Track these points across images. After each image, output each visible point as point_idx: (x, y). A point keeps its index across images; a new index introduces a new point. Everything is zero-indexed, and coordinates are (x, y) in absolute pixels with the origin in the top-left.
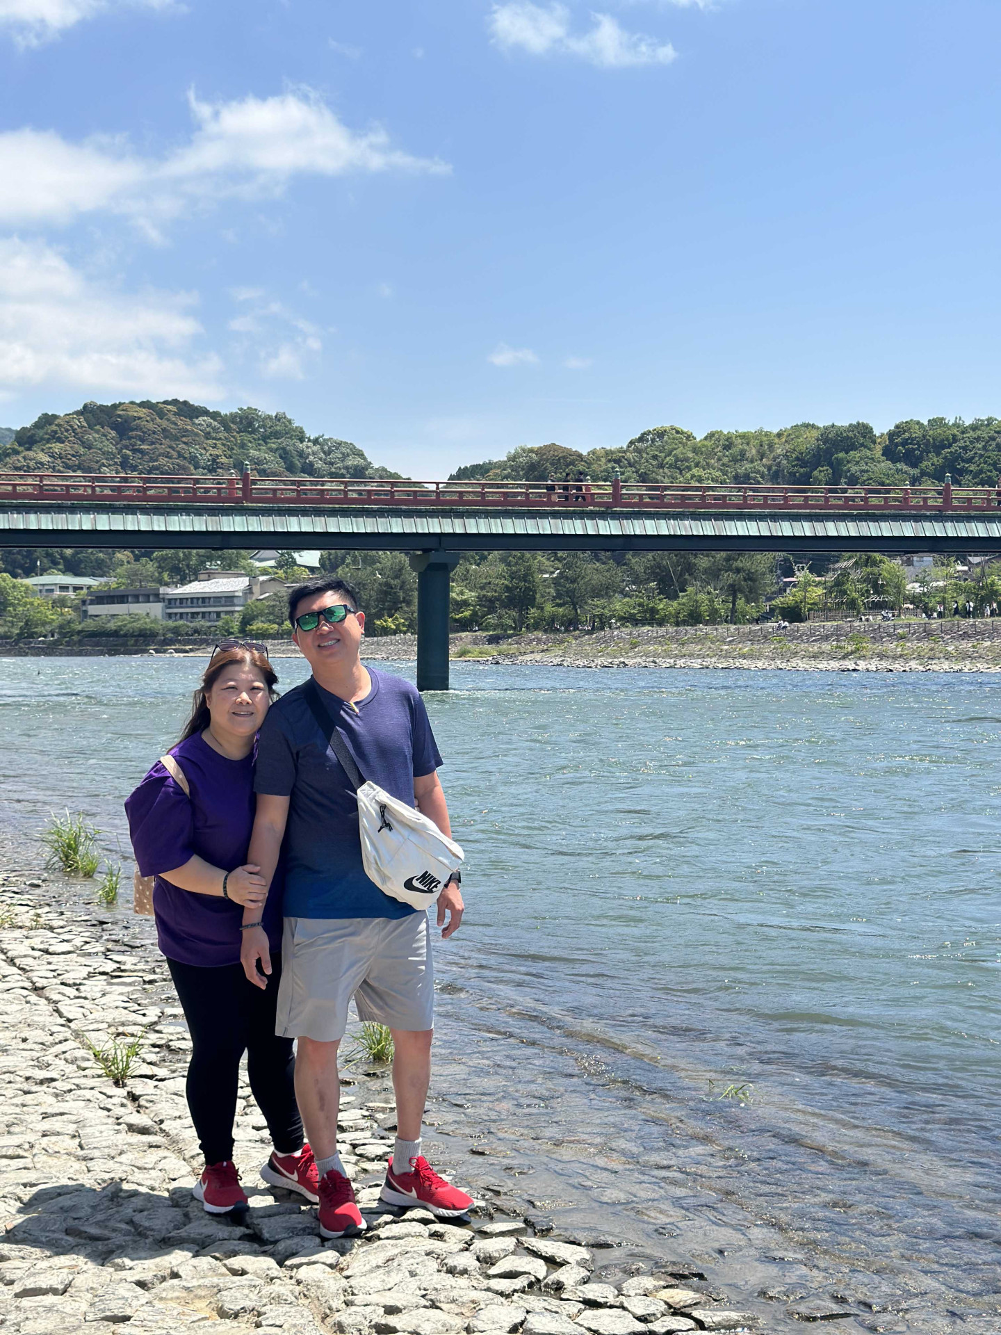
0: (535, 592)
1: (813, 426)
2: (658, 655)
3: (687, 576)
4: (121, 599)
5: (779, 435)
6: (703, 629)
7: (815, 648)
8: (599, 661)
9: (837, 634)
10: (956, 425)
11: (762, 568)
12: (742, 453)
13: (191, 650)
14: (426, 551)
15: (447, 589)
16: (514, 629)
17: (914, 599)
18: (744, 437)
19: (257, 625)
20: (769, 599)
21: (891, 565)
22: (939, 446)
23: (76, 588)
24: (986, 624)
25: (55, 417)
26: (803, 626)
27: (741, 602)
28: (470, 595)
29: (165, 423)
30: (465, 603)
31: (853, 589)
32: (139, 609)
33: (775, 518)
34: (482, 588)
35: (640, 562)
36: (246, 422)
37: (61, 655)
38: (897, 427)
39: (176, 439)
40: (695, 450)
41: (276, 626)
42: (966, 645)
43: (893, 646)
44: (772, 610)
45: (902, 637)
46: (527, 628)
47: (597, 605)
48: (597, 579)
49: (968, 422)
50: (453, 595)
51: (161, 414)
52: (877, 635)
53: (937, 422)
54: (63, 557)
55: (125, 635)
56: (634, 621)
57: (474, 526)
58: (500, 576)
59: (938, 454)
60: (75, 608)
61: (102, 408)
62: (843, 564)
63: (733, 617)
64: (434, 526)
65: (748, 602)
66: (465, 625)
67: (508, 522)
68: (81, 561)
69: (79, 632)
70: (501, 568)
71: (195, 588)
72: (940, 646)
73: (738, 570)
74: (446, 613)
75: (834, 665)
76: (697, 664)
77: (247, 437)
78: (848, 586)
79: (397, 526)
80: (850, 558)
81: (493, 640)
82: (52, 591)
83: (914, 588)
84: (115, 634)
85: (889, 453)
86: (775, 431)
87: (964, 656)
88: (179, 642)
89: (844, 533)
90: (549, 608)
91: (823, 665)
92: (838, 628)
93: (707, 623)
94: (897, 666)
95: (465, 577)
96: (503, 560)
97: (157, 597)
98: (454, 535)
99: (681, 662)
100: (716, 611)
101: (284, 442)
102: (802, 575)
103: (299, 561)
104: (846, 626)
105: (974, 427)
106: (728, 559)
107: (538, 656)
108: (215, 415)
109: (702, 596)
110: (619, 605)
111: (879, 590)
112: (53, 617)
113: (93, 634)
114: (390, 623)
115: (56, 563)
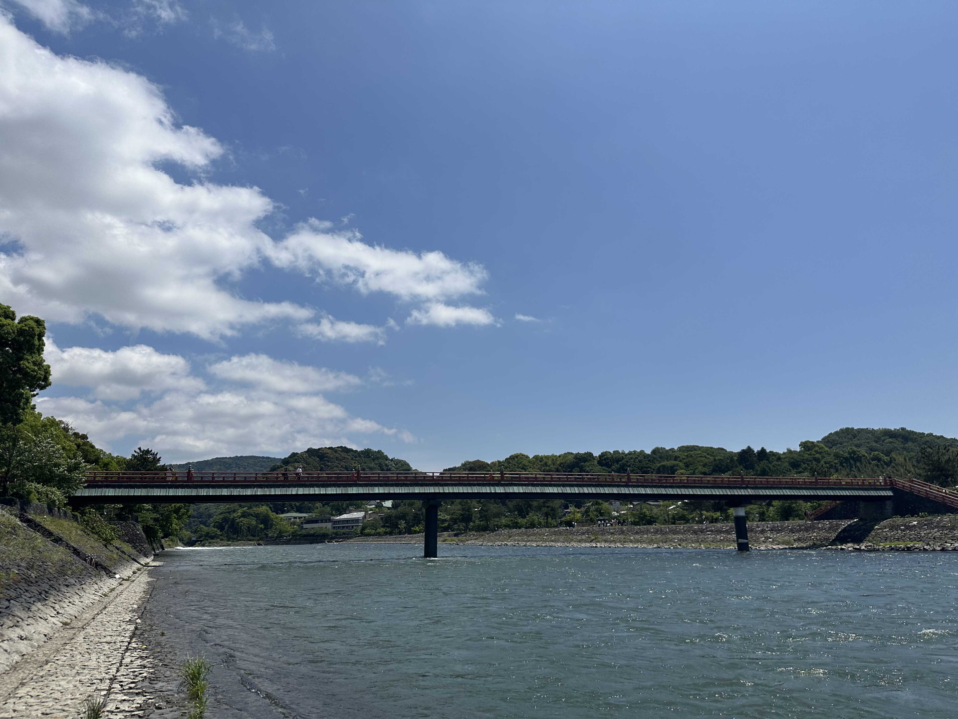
0: (472, 516)
1: (572, 453)
2: (519, 541)
3: (529, 509)
4: (316, 522)
5: (560, 456)
6: (536, 530)
7: (579, 538)
8: (497, 543)
9: (587, 532)
10: (622, 453)
11: (557, 506)
12: (546, 463)
13: (342, 541)
14: (429, 499)
15: (437, 515)
16: (464, 530)
17: (615, 518)
19: (367, 531)
20: (560, 518)
21: (605, 505)
22: (618, 461)
23: (300, 518)
24: (644, 528)
25: (297, 453)
26: (574, 529)
27: (550, 519)
28: (448, 517)
29: (337, 455)
30: (446, 520)
31: (593, 515)
32: (324, 525)
33: (564, 486)
34: (452, 514)
35: (511, 504)
36: (367, 453)
37: (292, 544)
38: (602, 453)
39: (341, 460)
40: (529, 462)
41: (374, 531)
42: (638, 537)
43: (609, 537)
44: (561, 523)
45: (612, 533)
46: (469, 530)
47: (495, 521)
48: (495, 511)
49: (627, 452)
50: (439, 517)
51: (336, 452)
52: (603, 533)
53: (616, 452)
54: (295, 505)
55: (317, 536)
56: (507, 526)
57: (448, 490)
58: (459, 510)
59: (618, 464)
60: (299, 526)
61: (314, 450)
62: (588, 505)
63: (547, 525)
64: (432, 490)
65: (552, 519)
66: (446, 529)
67: (461, 488)
68: (302, 507)
69: (299, 535)
70: (459, 507)
71: (345, 516)
72: (627, 537)
73: (548, 507)
74: (437, 524)
75: (588, 545)
76: (535, 544)
77: (366, 460)
78: (590, 513)
79: (417, 490)
80: (590, 502)
81: (456, 535)
82: (291, 519)
83: (615, 514)
84: (313, 535)
85: (600, 463)
86: (558, 455)
87: (637, 541)
88: (337, 538)
89: (591, 492)
90: (477, 522)
91: (583, 545)
92: (588, 529)
93: (537, 528)
94: (612, 545)
95: (446, 511)
96: (460, 503)
97: (330, 521)
98: (440, 493)
99: (528, 544)
100: (541, 522)
101: (380, 461)
102: (572, 509)
103: (384, 505)
104: (591, 529)
105: (630, 453)
106: (544, 503)
107: (473, 541)
108: (355, 452)
109: (535, 517)
110: (504, 521)
111: (602, 514)
112: (290, 529)
113: (305, 536)
114: (417, 529)
115: (293, 508)
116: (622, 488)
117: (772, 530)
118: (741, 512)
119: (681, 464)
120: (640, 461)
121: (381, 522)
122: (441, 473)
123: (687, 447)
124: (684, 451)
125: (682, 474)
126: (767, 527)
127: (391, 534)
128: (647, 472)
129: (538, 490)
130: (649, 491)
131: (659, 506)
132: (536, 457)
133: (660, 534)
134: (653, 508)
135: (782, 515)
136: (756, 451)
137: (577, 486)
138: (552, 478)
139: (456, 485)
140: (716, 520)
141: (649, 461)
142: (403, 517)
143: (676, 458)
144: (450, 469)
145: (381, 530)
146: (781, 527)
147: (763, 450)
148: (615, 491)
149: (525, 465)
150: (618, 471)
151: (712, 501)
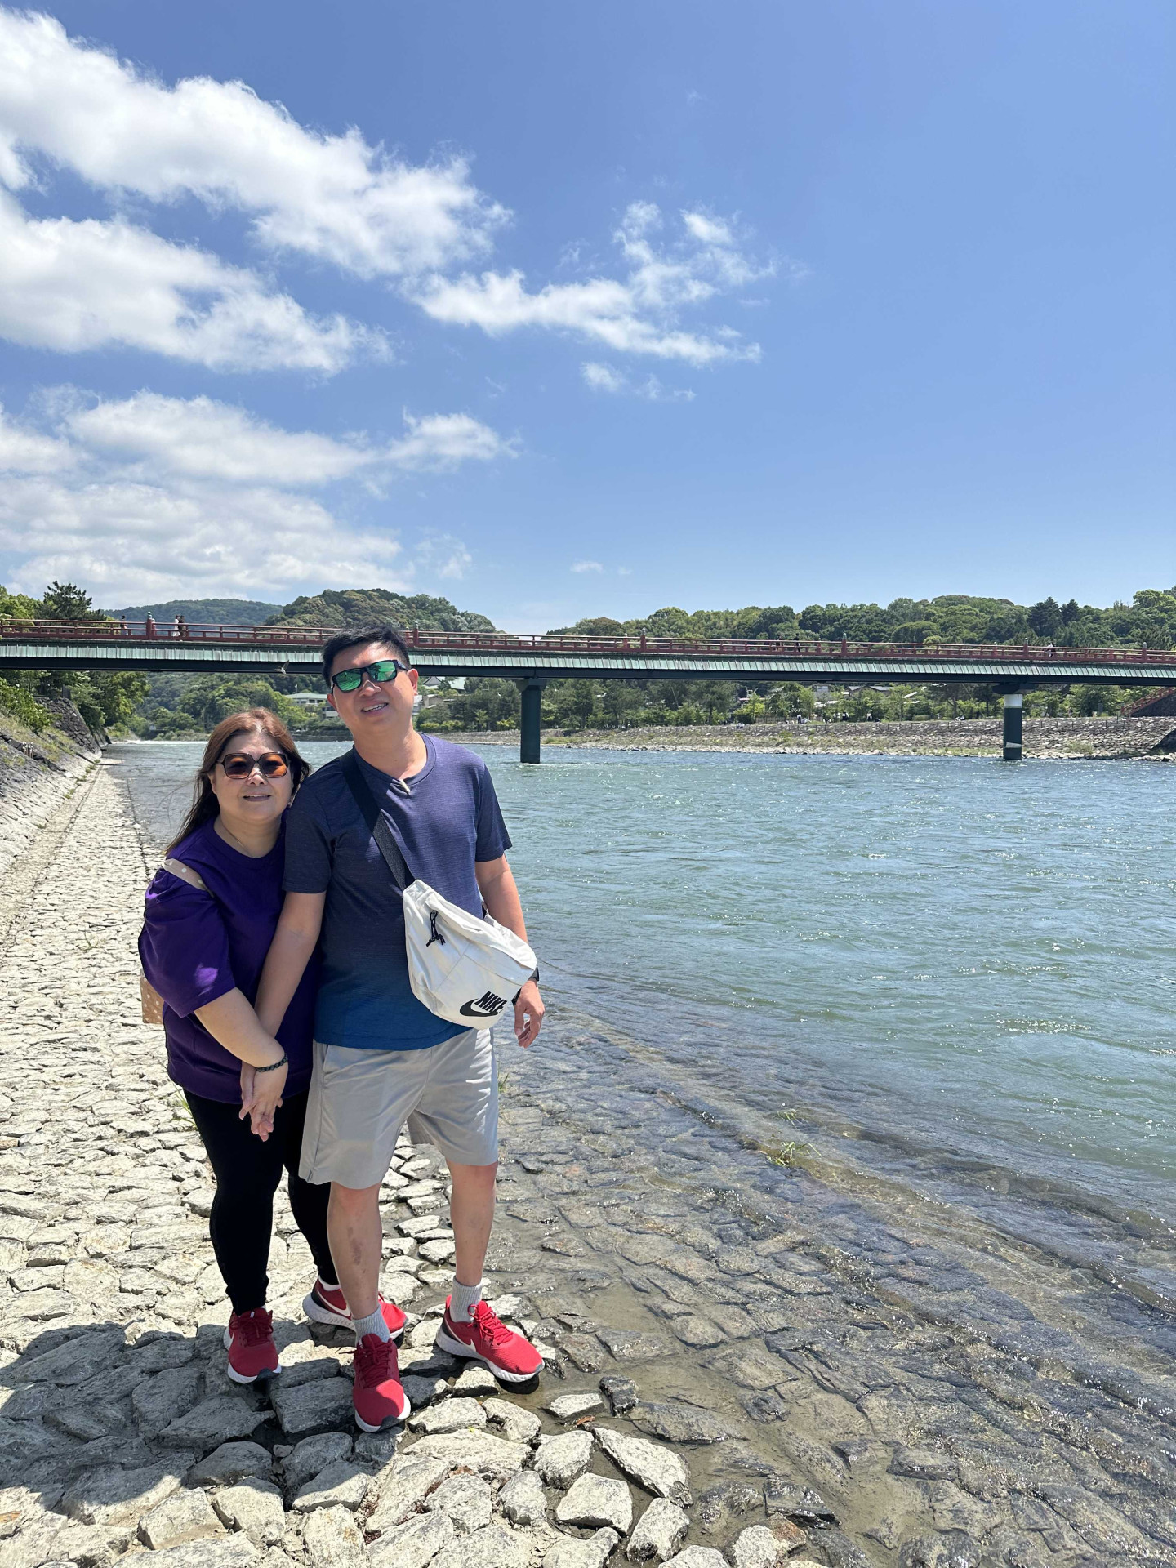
0: (592, 705)
2: (666, 743)
3: (683, 696)
5: (738, 613)
6: (692, 728)
7: (759, 740)
8: (631, 747)
9: (773, 731)
10: (842, 608)
11: (728, 692)
12: (715, 624)
14: (526, 678)
15: (539, 704)
16: (580, 727)
17: (818, 711)
18: (716, 614)
19: (427, 724)
20: (731, 711)
21: (805, 691)
22: (831, 622)
24: (863, 726)
25: (306, 598)
26: (752, 727)
27: (715, 712)
28: (554, 707)
29: (372, 603)
30: (551, 712)
31: (783, 705)
33: (739, 659)
34: (561, 703)
35: (655, 687)
36: (422, 602)
37: (310, 741)
38: (807, 609)
39: (379, 612)
40: (688, 622)
41: (438, 724)
42: (850, 738)
43: (806, 739)
44: (733, 717)
45: (811, 733)
46: (588, 727)
47: (629, 714)
48: (629, 698)
49: (849, 606)
50: (543, 707)
51: (370, 598)
52: (797, 732)
53: (831, 607)
54: (311, 682)
56: (648, 721)
57: (556, 663)
58: (571, 696)
59: (832, 625)
60: (318, 713)
61: (335, 593)
62: (777, 690)
63: (711, 721)
64: (531, 662)
65: (719, 712)
66: (550, 725)
67: (577, 660)
69: (321, 727)
70: (572, 691)
72: (834, 739)
73: (713, 693)
74: (538, 716)
75: (772, 750)
76: (689, 749)
77: (420, 613)
78: (779, 703)
79: (508, 662)
80: (782, 685)
81: (567, 734)
82: (305, 702)
83: (819, 705)
85: (803, 625)
86: (736, 611)
87: (849, 745)
89: (781, 669)
90: (601, 715)
91: (765, 750)
92: (773, 728)
93: (694, 724)
94: (809, 751)
95: (551, 696)
96: (574, 686)
98: (544, 668)
99: (679, 748)
100: (700, 717)
101: (444, 615)
102: (751, 696)
103: (452, 685)
104: (778, 727)
105: (853, 609)
106: (707, 686)
107: (594, 744)
108: (402, 599)
109: (692, 708)
110: (643, 714)
111: (797, 705)
112: (305, 718)
113: (329, 728)
114: (506, 723)
115: (307, 686)
116: (832, 664)
117: (1062, 730)
118: (1016, 701)
119: (935, 626)
120: (868, 622)
121: (448, 711)
122: (543, 637)
123: (950, 598)
124: (942, 605)
125: (934, 642)
126: (1057, 726)
127: (464, 729)
128: (877, 639)
129: (699, 666)
130: (873, 668)
131: (890, 692)
132: (698, 614)
133: (885, 734)
134: (880, 694)
135: (1083, 708)
136: (1060, 606)
137: (761, 660)
138: (722, 647)
139: (569, 656)
140: (978, 715)
141: (884, 620)
142: (483, 704)
143: (928, 617)
144: (557, 632)
145: (451, 723)
146: (1078, 725)
147: (1072, 604)
148: (820, 667)
149: (681, 628)
150: (831, 637)
151: (976, 685)
